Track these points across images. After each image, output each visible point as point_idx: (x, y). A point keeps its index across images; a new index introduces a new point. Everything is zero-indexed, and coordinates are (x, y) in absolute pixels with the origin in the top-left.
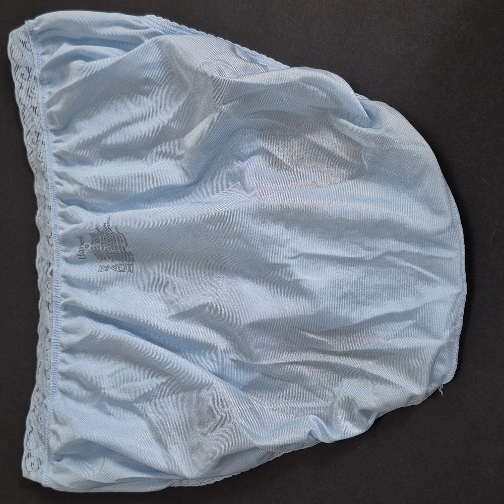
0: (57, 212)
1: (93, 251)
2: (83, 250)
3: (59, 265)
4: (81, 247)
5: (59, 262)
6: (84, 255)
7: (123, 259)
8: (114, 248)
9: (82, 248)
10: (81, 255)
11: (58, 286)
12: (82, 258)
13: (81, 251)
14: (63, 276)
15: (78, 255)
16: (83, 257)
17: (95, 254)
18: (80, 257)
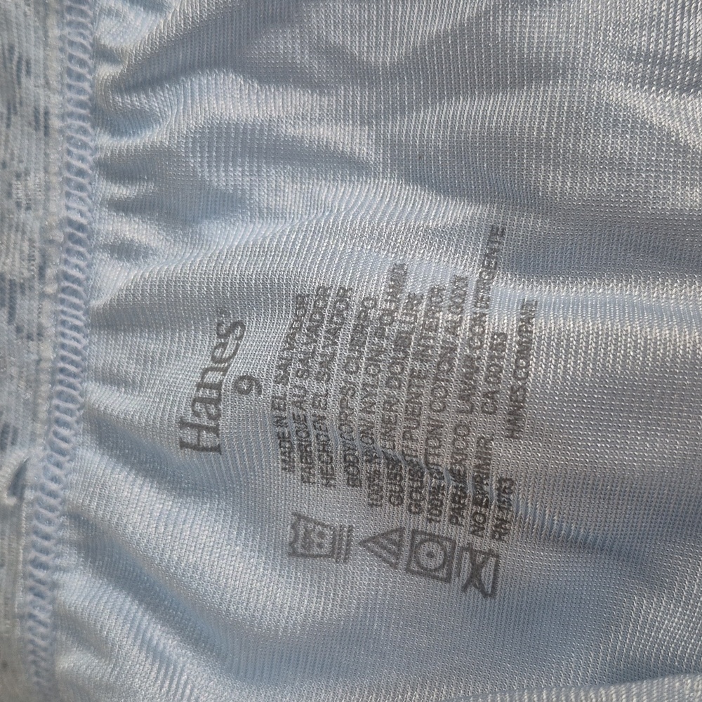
0: (86, 85)
1: (279, 421)
2: (217, 401)
3: (62, 452)
4: (212, 377)
5: (64, 432)
6: (215, 430)
7: (436, 506)
8: (420, 434)
9: (218, 387)
10: (200, 428)
11: (43, 566)
12: (197, 448)
13: (202, 400)
14: (77, 518)
15: (183, 424)
16: (207, 439)
17: (282, 438)
18: (189, 436)
